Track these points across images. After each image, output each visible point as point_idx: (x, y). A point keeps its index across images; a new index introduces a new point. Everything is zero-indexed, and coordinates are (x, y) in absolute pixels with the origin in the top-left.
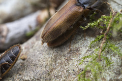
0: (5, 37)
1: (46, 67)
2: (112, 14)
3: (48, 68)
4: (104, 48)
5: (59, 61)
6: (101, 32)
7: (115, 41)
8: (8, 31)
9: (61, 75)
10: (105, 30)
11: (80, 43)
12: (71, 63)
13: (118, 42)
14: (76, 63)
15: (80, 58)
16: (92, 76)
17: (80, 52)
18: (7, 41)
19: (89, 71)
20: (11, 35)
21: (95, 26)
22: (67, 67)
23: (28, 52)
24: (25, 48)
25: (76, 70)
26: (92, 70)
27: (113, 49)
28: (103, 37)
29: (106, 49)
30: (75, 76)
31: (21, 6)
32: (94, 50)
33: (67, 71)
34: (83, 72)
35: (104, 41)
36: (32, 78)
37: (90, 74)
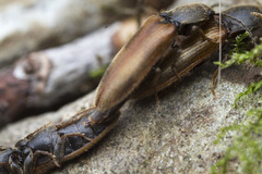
0: (45, 80)
1: (138, 149)
5: (167, 136)
8: (52, 66)
9: (172, 167)
11: (211, 97)
12: (193, 141)
14: (204, 141)
16: (239, 170)
17: (213, 116)
18: (49, 89)
19: (235, 160)
20: (57, 74)
22: (184, 149)
25: (206, 155)
26: (241, 157)
30: (202, 169)
31: (77, 12)
32: (243, 112)
33: (185, 158)
34: (222, 161)
36: (109, 172)
37: (236, 165)
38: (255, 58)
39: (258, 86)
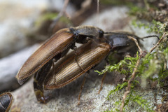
4: (128, 101)
6: (124, 79)
7: (143, 90)
10: (128, 76)
11: (93, 92)
13: (146, 93)
17: (94, 105)
21: (115, 69)
23: (22, 104)
24: (18, 98)
27: (139, 102)
28: (125, 86)
29: (130, 103)
32: (113, 102)
35: (128, 92)
39: (122, 86)
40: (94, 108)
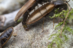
0: (4, 23)
1: (28, 41)
2: (69, 9)
3: (30, 41)
4: (64, 30)
5: (36, 37)
6: (62, 20)
7: (70, 25)
8: (6, 19)
9: (38, 46)
10: (64, 19)
11: (49, 26)
12: (43, 39)
13: (72, 26)
14: (47, 39)
15: (49, 35)
16: (56, 47)
18: (5, 25)
19: (55, 44)
20: (7, 21)
21: (58, 16)
22: (41, 41)
23: (18, 32)
24: (16, 29)
25: (47, 43)
26: (56, 43)
27: (69, 30)
28: (63, 23)
29: (65, 31)
30: (46, 46)
32: (57, 31)
33: (41, 43)
34: (51, 44)
35: (64, 25)
36: (20, 47)
37: (55, 45)
38: (60, 16)
39: (61, 23)
40: (49, 33)
